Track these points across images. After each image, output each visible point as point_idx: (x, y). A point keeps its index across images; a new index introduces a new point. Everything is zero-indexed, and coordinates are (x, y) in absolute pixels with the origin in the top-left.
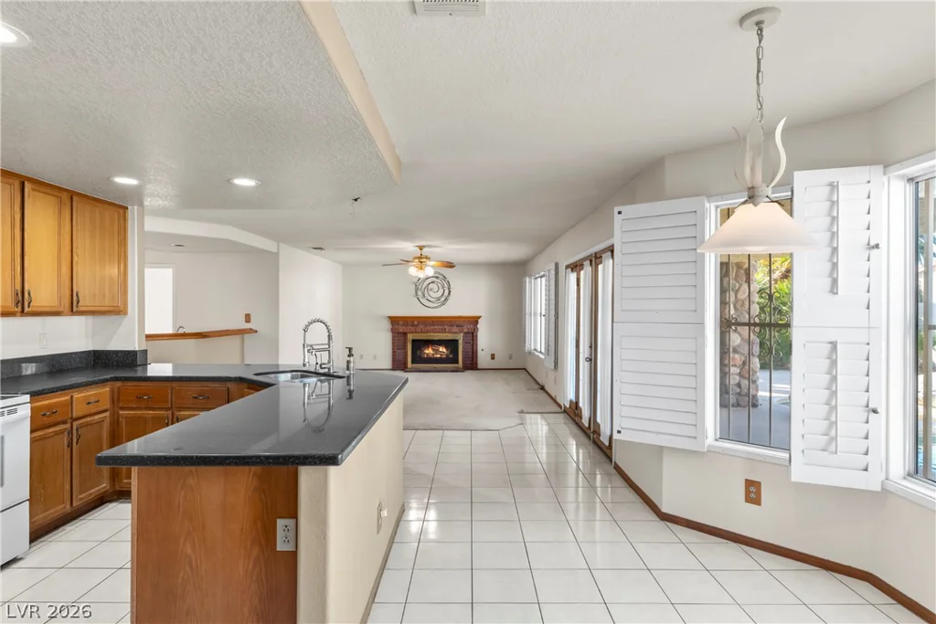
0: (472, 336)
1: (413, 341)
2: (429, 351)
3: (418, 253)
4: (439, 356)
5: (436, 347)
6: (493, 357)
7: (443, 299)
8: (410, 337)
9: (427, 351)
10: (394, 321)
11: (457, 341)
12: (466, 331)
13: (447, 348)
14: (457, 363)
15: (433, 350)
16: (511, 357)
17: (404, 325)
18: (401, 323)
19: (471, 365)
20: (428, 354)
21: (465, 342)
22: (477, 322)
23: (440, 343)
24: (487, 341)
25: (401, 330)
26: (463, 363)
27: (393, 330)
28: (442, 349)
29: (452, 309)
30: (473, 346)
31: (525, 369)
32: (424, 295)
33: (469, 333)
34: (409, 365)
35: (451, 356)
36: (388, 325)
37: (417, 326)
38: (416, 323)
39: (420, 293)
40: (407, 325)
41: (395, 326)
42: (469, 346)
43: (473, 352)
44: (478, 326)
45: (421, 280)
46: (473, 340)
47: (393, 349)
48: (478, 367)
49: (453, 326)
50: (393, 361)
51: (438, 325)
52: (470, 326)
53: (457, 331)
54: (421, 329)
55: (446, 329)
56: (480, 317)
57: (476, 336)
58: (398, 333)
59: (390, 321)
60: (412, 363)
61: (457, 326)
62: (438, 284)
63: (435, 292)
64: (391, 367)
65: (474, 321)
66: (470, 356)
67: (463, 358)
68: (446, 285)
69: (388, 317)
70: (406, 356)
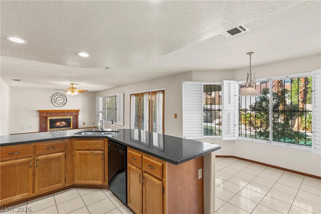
0: (76, 117)
1: (50, 120)
2: (58, 124)
3: (71, 86)
4: (62, 125)
5: (61, 122)
6: (84, 124)
7: (64, 103)
8: (49, 118)
9: (57, 124)
10: (41, 112)
11: (70, 119)
12: (74, 115)
13: (65, 122)
14: (70, 127)
15: (60, 123)
16: (90, 124)
17: (46, 114)
18: (45, 113)
19: (76, 127)
20: (57, 125)
21: (73, 119)
22: (79, 112)
23: (62, 120)
24: (82, 118)
25: (45, 116)
26: (73, 126)
27: (40, 116)
28: (64, 123)
29: (68, 107)
30: (76, 120)
31: (95, 127)
32: (55, 102)
33: (75, 116)
34: (48, 129)
35: (68, 125)
36: (37, 114)
37: (52, 114)
38: (52, 113)
39: (53, 101)
40: (48, 114)
41: (42, 114)
43: (76, 123)
44: (79, 113)
45: (54, 96)
46: (76, 118)
47: (40, 123)
48: (79, 128)
49: (68, 113)
50: (40, 129)
51: (62, 113)
52: (76, 113)
53: (70, 115)
54: (55, 115)
55: (65, 115)
56: (80, 110)
57: (78, 117)
58: (42, 117)
59: (39, 112)
60: (50, 128)
61: (70, 113)
62: (62, 98)
63: (60, 100)
64: (39, 131)
65: (77, 112)
66: (76, 124)
67: (73, 125)
68: (65, 98)
69: (38, 111)
70: (47, 126)
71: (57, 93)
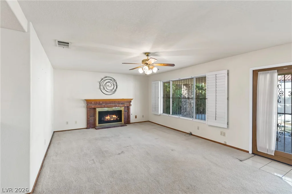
0: (128, 108)
1: (99, 112)
2: (108, 118)
4: (113, 119)
6: (136, 117)
7: (114, 90)
8: (98, 110)
9: (107, 118)
10: (88, 102)
11: (121, 111)
12: (126, 106)
13: (116, 115)
14: (121, 121)
15: (110, 117)
16: (143, 116)
18: (93, 103)
19: (128, 122)
20: (107, 119)
21: (125, 111)
22: (131, 102)
23: (112, 113)
24: (134, 110)
25: (93, 107)
26: (124, 121)
27: (87, 108)
28: (114, 116)
29: (119, 95)
30: (128, 113)
31: (148, 121)
32: (104, 88)
34: (97, 124)
35: (118, 119)
36: (84, 105)
37: (101, 104)
38: (101, 103)
39: (102, 87)
40: (96, 104)
41: (89, 105)
42: (126, 113)
43: (128, 116)
44: (131, 103)
45: (103, 80)
46: (128, 110)
47: (87, 117)
48: (131, 122)
49: (119, 103)
50: (87, 124)
51: (112, 103)
52: (127, 103)
53: (122, 106)
54: (104, 106)
55: (116, 105)
56: (132, 99)
57: (130, 108)
58: (90, 108)
59: (86, 102)
60: (99, 124)
61: (121, 104)
62: (111, 83)
63: (110, 87)
64: (86, 127)
65: (129, 101)
66: (127, 118)
67: (124, 119)
68: (115, 84)
69: (85, 100)
70: (95, 120)
71: (106, 77)
